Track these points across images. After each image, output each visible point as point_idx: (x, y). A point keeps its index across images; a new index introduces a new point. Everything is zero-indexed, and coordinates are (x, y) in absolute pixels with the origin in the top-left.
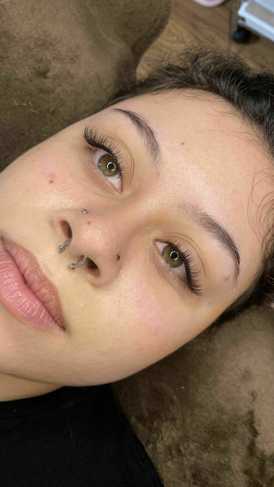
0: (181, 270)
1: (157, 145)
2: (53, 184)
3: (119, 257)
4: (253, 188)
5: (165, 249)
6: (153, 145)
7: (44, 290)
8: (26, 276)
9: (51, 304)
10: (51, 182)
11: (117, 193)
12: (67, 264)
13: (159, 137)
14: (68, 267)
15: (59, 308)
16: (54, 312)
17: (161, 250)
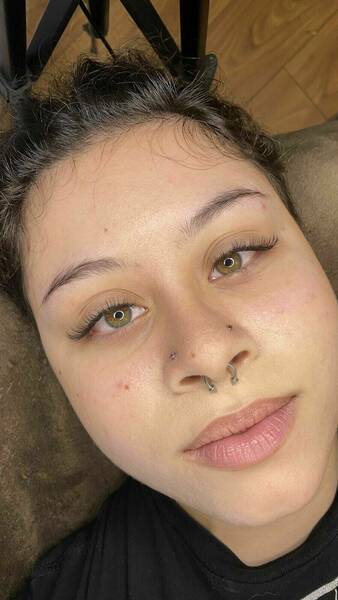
0: (246, 257)
1: (103, 260)
2: (131, 387)
3: (230, 327)
4: (169, 159)
5: (219, 271)
6: (101, 265)
7: (256, 414)
8: (237, 431)
9: (270, 408)
10: (127, 387)
11: (149, 315)
12: (230, 384)
13: (94, 257)
14: (233, 383)
15: (275, 400)
16: (277, 406)
17: (219, 275)
